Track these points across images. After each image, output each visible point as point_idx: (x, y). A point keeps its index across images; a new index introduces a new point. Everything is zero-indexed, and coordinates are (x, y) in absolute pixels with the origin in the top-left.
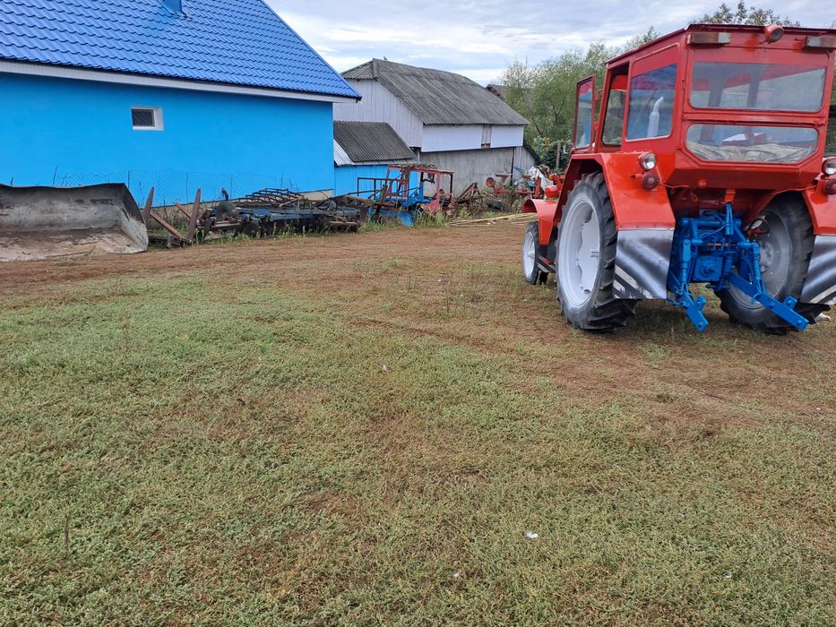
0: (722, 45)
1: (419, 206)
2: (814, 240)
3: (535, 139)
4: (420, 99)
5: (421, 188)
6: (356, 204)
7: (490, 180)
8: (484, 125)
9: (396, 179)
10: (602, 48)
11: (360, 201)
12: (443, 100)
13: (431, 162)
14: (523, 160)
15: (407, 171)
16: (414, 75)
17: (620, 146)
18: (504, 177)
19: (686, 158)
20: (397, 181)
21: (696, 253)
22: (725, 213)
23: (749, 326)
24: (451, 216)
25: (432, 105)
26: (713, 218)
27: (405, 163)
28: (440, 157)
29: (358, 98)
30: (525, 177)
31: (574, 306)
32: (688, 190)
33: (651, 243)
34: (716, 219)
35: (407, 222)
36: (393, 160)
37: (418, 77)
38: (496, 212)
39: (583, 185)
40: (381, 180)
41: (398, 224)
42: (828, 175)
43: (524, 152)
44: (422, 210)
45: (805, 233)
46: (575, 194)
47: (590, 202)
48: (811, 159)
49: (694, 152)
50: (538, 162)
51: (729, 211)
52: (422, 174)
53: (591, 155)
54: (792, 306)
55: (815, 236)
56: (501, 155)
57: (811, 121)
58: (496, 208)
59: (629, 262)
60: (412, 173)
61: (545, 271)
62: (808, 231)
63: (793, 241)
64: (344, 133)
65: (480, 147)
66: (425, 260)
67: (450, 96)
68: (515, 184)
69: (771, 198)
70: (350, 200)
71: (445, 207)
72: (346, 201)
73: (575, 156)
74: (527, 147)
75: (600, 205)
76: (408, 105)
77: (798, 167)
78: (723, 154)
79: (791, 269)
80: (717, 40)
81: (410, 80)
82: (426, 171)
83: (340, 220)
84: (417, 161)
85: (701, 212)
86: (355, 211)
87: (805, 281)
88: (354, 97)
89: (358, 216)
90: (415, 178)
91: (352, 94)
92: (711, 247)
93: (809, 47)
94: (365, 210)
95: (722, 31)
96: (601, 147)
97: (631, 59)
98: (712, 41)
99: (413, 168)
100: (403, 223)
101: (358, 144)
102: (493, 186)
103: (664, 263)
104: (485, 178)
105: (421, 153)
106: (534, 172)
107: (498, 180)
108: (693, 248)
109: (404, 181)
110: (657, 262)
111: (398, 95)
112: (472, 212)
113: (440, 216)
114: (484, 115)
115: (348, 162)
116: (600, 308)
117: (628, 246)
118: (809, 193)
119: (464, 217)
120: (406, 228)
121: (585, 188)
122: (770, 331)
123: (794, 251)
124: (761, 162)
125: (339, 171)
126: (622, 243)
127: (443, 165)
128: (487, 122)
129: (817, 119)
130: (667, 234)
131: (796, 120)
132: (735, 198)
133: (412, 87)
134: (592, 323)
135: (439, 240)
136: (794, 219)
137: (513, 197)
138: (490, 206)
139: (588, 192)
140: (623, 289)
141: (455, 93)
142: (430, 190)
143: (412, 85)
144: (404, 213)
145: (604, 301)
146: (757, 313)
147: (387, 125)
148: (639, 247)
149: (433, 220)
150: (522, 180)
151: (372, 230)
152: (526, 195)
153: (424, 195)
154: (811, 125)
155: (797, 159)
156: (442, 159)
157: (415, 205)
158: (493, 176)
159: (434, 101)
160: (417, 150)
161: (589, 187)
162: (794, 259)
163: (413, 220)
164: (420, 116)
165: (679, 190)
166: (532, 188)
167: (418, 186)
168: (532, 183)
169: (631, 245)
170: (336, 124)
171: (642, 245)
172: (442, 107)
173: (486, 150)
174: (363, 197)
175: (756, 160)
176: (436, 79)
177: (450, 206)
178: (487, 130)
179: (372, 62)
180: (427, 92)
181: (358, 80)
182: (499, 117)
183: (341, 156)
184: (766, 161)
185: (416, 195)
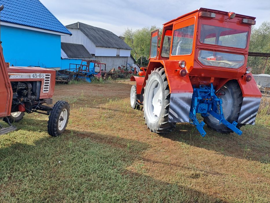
0: (212, 18)
1: (93, 75)
2: (243, 99)
3: (134, 55)
4: (95, 37)
5: (94, 69)
6: (68, 73)
7: (119, 67)
8: (117, 48)
9: (84, 65)
10: (155, 27)
11: (70, 72)
12: (103, 39)
13: (99, 59)
14: (130, 61)
15: (89, 62)
16: (93, 29)
17: (169, 58)
18: (124, 67)
19: (198, 64)
20: (85, 65)
21: (199, 103)
22: (211, 87)
23: (215, 130)
24: (105, 79)
25: (99, 40)
26: (205, 88)
27: (89, 59)
28: (102, 58)
29: (71, 35)
30: (131, 67)
31: (151, 122)
32: (197, 77)
33: (183, 99)
34: (206, 89)
35: (88, 80)
36: (84, 58)
37: (94, 30)
38: (121, 78)
39: (155, 72)
40: (79, 65)
41: (84, 81)
42: (247, 74)
43: (131, 58)
44: (94, 76)
45: (238, 96)
46: (151, 76)
47: (158, 80)
48: (242, 67)
49: (201, 61)
50: (135, 62)
51: (212, 86)
52: (95, 64)
53: (157, 61)
54: (236, 125)
55: (243, 97)
56: (123, 59)
57: (243, 52)
58: (121, 77)
59: (175, 107)
60: (91, 63)
61: (139, 104)
62: (240, 95)
63: (233, 98)
64: (65, 47)
65: (116, 56)
66: (92, 97)
67: (106, 38)
68: (128, 69)
69: (226, 82)
70: (66, 72)
71: (103, 76)
72: (65, 72)
73: (151, 61)
74: (131, 57)
75: (162, 81)
76: (90, 39)
77: (238, 70)
78: (211, 63)
79: (233, 109)
80: (211, 16)
81: (91, 31)
82: (96, 63)
83: (60, 79)
84: (93, 59)
85: (200, 86)
86: (67, 76)
87: (239, 114)
88: (69, 34)
89: (68, 78)
90: (92, 65)
91: (68, 33)
92: (205, 100)
93: (243, 23)
94: (71, 76)
95: (213, 12)
96: (161, 58)
97: (174, 23)
98: (209, 16)
99: (91, 61)
100: (87, 81)
101: (71, 51)
102: (120, 69)
103: (188, 108)
104: (118, 66)
105: (95, 56)
106: (134, 66)
107: (122, 67)
108: (198, 100)
109: (88, 66)
110: (186, 107)
111: (87, 35)
112: (112, 78)
113: (101, 79)
114: (118, 45)
115: (67, 57)
116: (162, 125)
117: (174, 100)
118: (240, 80)
119: (110, 80)
120: (88, 83)
121: (156, 74)
122: (223, 132)
123: (234, 102)
124: (225, 67)
125: (62, 60)
126: (172, 99)
127: (103, 61)
128: (118, 48)
129: (245, 52)
130: (190, 95)
131: (238, 52)
132: (214, 81)
133: (92, 33)
134: (158, 131)
135: (100, 88)
136: (234, 90)
137: (127, 73)
138: (119, 76)
139: (157, 75)
140: (172, 118)
141: (108, 37)
142: (97, 69)
143: (92, 32)
144: (87, 77)
145: (164, 122)
146: (219, 125)
147: (82, 46)
148: (179, 101)
149: (98, 80)
150: (130, 68)
151: (74, 84)
152: (131, 73)
153: (95, 71)
154: (243, 54)
155: (237, 67)
156: (102, 59)
157: (91, 75)
158: (120, 66)
159: (100, 39)
160: (93, 55)
161: (158, 74)
162: (234, 105)
163: (91, 80)
164: (95, 43)
165: (194, 77)
166: (133, 71)
167: (93, 68)
168: (133, 69)
169: (176, 99)
170: (62, 44)
171: (180, 100)
172: (103, 41)
173: (118, 57)
174: (71, 71)
175: (223, 66)
176: (101, 31)
177: (105, 76)
178: (118, 50)
179: (77, 23)
180: (97, 35)
181: (72, 29)
182: (122, 46)
183: (64, 55)
184: (227, 67)
185: (92, 71)
